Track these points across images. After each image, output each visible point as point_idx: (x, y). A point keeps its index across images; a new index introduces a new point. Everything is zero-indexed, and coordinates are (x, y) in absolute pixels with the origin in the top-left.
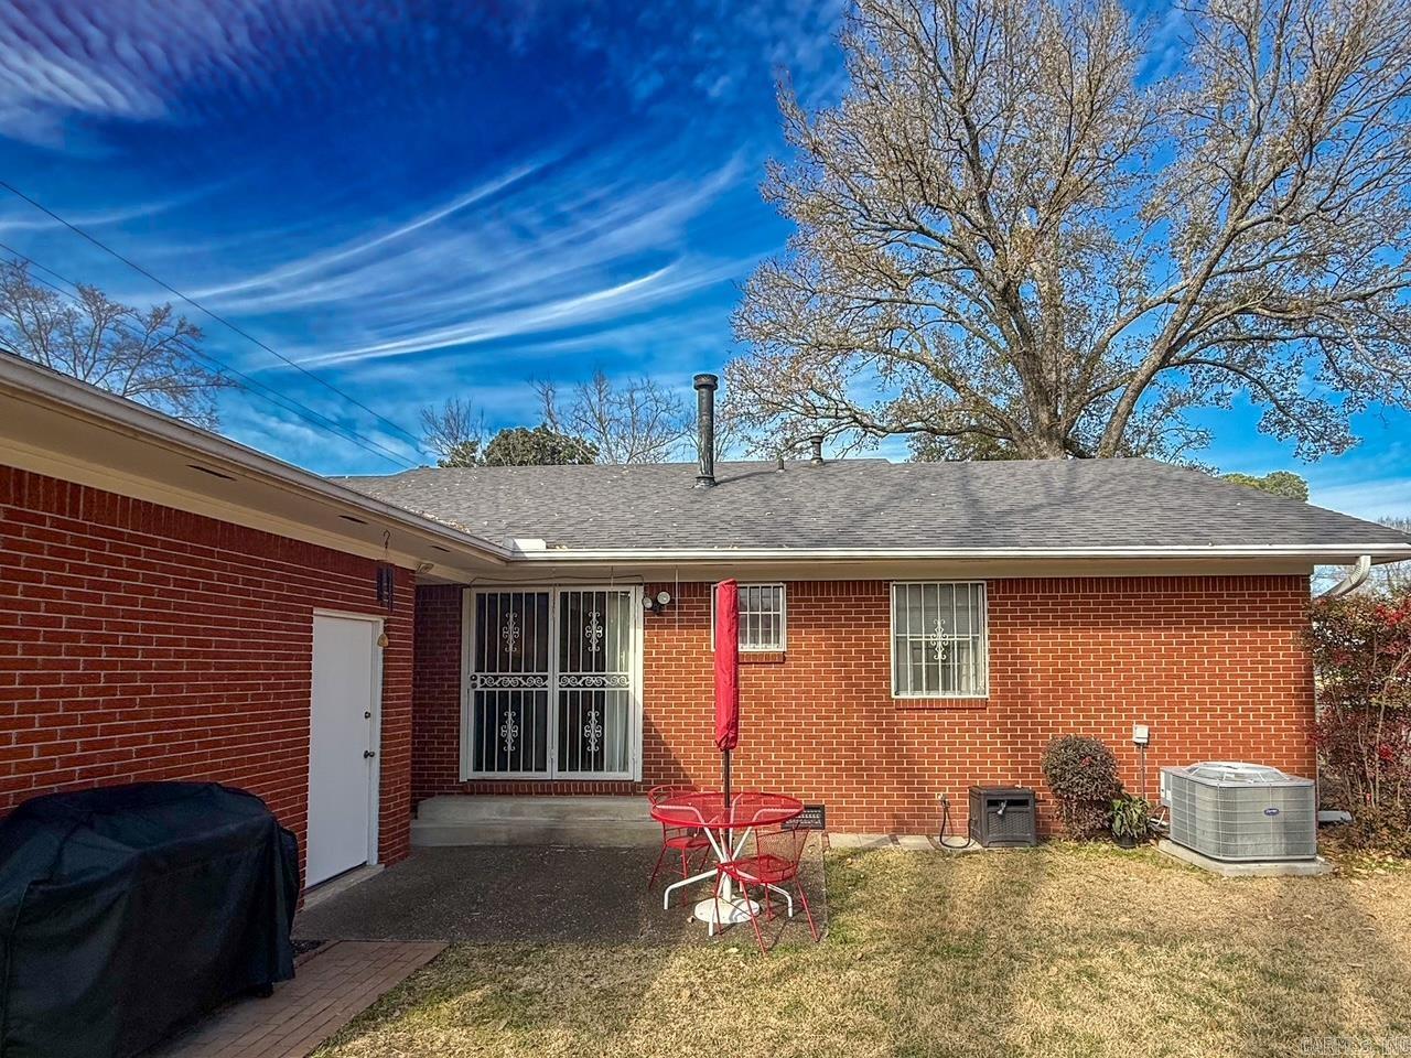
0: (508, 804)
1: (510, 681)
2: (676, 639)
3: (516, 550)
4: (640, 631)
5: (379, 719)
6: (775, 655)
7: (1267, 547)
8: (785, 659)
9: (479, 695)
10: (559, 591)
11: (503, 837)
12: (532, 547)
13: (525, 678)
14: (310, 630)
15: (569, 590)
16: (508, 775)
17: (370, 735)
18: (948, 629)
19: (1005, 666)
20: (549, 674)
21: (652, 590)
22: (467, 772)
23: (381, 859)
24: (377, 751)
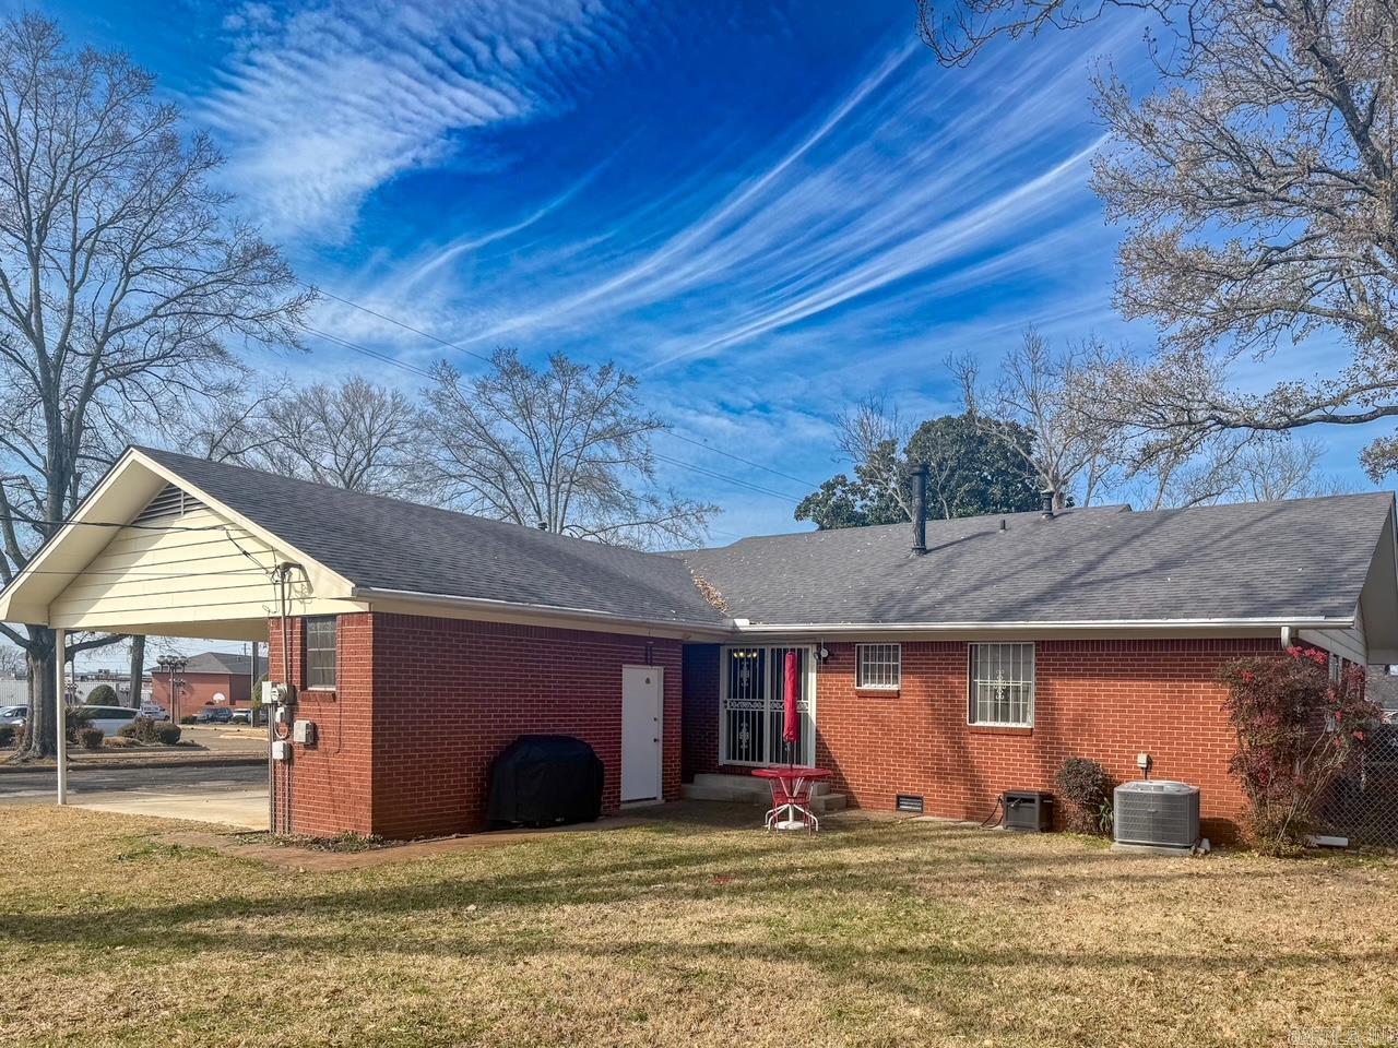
0: (738, 779)
1: (745, 704)
2: (834, 679)
3: (735, 626)
4: (814, 674)
5: (661, 722)
6: (893, 692)
7: (1208, 620)
8: (899, 695)
9: (729, 712)
10: (770, 647)
11: (731, 796)
12: (743, 624)
13: (752, 703)
14: (621, 675)
15: (775, 647)
16: (743, 763)
17: (657, 730)
18: (1006, 677)
19: (1046, 707)
20: (765, 700)
21: (819, 646)
22: (723, 760)
23: (664, 797)
24: (661, 739)
